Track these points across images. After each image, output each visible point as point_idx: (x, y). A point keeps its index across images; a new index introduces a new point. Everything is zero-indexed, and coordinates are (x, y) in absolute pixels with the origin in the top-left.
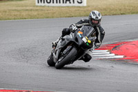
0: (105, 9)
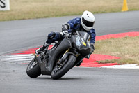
0: (28, 13)
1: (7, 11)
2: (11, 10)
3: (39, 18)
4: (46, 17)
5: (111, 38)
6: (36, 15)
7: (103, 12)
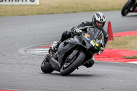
1: (36, 6)
2: (41, 5)
3: (68, 13)
4: (74, 12)
6: (65, 10)
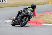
5: (45, 14)
6: (17, 5)
7: (42, 4)
